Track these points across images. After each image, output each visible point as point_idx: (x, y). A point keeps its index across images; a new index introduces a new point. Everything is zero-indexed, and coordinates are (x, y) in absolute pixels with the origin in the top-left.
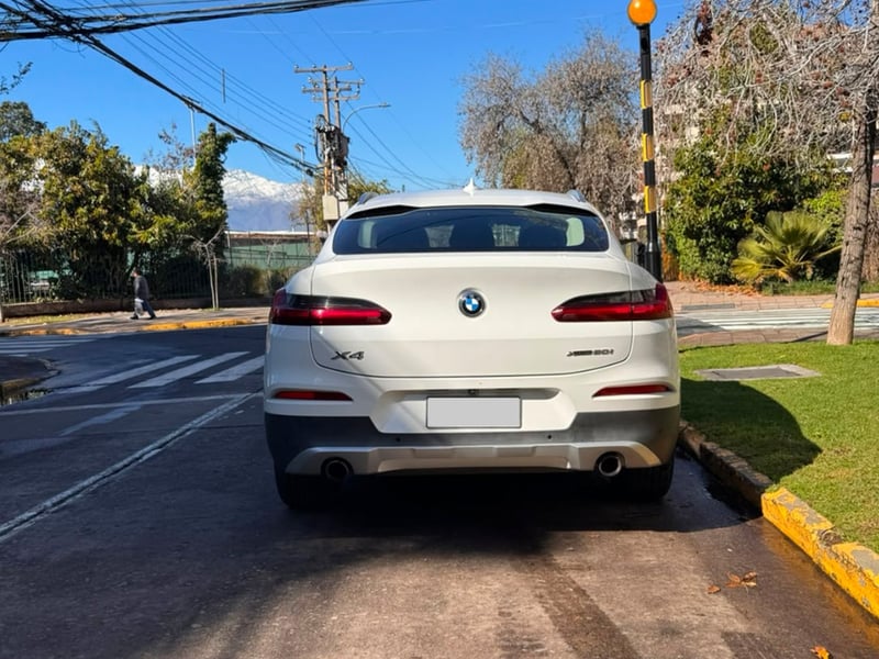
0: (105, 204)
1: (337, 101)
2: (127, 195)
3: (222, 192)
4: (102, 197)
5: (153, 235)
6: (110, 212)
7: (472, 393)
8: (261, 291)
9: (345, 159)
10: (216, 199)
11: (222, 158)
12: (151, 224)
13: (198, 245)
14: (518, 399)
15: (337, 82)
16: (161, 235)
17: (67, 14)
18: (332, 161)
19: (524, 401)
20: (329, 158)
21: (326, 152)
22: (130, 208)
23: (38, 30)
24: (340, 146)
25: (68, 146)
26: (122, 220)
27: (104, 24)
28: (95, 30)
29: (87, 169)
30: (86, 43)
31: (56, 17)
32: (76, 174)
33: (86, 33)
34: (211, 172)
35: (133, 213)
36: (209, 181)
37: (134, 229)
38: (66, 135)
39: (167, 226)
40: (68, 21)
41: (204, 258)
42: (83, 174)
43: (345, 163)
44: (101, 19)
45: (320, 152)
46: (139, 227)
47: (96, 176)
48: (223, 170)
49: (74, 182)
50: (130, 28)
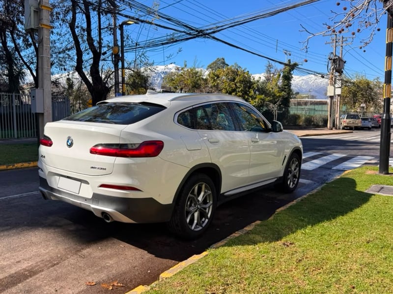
0: (242, 90)
1: (342, 46)
2: (250, 88)
3: (291, 85)
4: (240, 89)
5: (255, 102)
6: (243, 94)
7: (68, 177)
8: (301, 124)
9: (342, 70)
10: (288, 88)
11: (292, 72)
12: (255, 98)
13: (271, 105)
14: (80, 183)
15: (343, 38)
16: (258, 102)
17: (200, 29)
18: (334, 71)
19: (82, 184)
20: (333, 70)
21: (332, 68)
22: (250, 92)
23: (192, 36)
24: (339, 65)
25: (233, 72)
26: (246, 97)
27: (212, 31)
28: (210, 33)
29: (238, 79)
30: (209, 38)
31: (197, 31)
32: (234, 82)
33: (208, 34)
34: (287, 78)
35: (250, 94)
36: (286, 81)
37: (250, 100)
38: (233, 68)
39: (261, 99)
40: (201, 31)
41: (272, 111)
42: (236, 81)
43: (342, 72)
44: (210, 29)
45: (329, 68)
46: (252, 99)
47: (241, 82)
48: (292, 77)
49: (233, 84)
50: (219, 31)
